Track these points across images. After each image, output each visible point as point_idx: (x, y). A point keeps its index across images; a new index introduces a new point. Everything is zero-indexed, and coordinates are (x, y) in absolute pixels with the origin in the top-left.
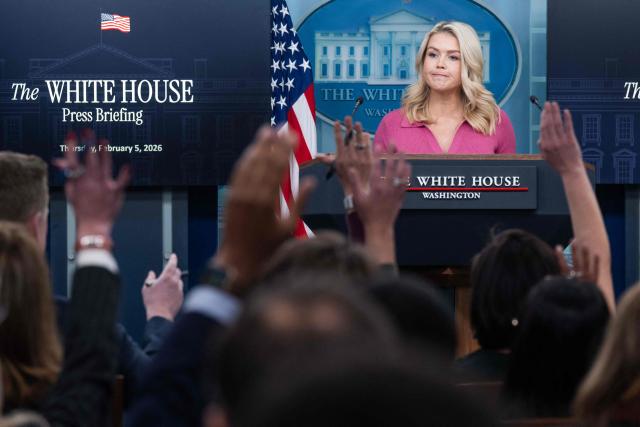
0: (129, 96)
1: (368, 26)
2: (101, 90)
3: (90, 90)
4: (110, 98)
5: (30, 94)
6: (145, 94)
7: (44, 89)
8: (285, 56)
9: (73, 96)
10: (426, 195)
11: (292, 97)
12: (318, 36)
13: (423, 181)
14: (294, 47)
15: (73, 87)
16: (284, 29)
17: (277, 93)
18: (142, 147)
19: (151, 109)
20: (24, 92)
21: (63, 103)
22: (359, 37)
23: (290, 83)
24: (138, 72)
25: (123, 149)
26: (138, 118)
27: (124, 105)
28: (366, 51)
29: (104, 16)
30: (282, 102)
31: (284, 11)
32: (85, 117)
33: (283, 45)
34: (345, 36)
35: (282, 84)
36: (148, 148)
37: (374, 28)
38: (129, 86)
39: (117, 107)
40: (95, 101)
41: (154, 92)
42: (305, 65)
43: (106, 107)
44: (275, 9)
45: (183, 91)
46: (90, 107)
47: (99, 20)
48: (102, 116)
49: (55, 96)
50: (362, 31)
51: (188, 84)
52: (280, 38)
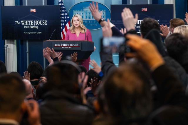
0: (36, 24)
1: (83, 9)
2: (31, 22)
3: (29, 22)
4: (32, 24)
5: (19, 23)
6: (38, 23)
7: (21, 22)
8: (64, 16)
9: (26, 23)
10: (62, 47)
11: (65, 23)
12: (74, 11)
13: (62, 45)
14: (66, 14)
15: (26, 22)
16: (64, 11)
17: (63, 23)
18: (38, 33)
19: (39, 26)
20: (17, 23)
21: (24, 25)
22: (81, 11)
23: (65, 21)
24: (37, 19)
25: (35, 33)
26: (37, 27)
27: (35, 25)
28: (83, 14)
29: (31, 9)
30: (64, 24)
31: (64, 8)
32: (28, 27)
33: (64, 14)
34: (79, 11)
35: (63, 21)
36: (39, 33)
37: (84, 9)
38: (36, 22)
39: (33, 25)
40: (30, 24)
41: (40, 23)
42: (68, 17)
43: (32, 26)
44: (62, 7)
45: (45, 23)
46: (29, 26)
47: (30, 10)
48: (31, 27)
49: (23, 23)
50: (82, 10)
51: (46, 21)
52: (63, 13)
